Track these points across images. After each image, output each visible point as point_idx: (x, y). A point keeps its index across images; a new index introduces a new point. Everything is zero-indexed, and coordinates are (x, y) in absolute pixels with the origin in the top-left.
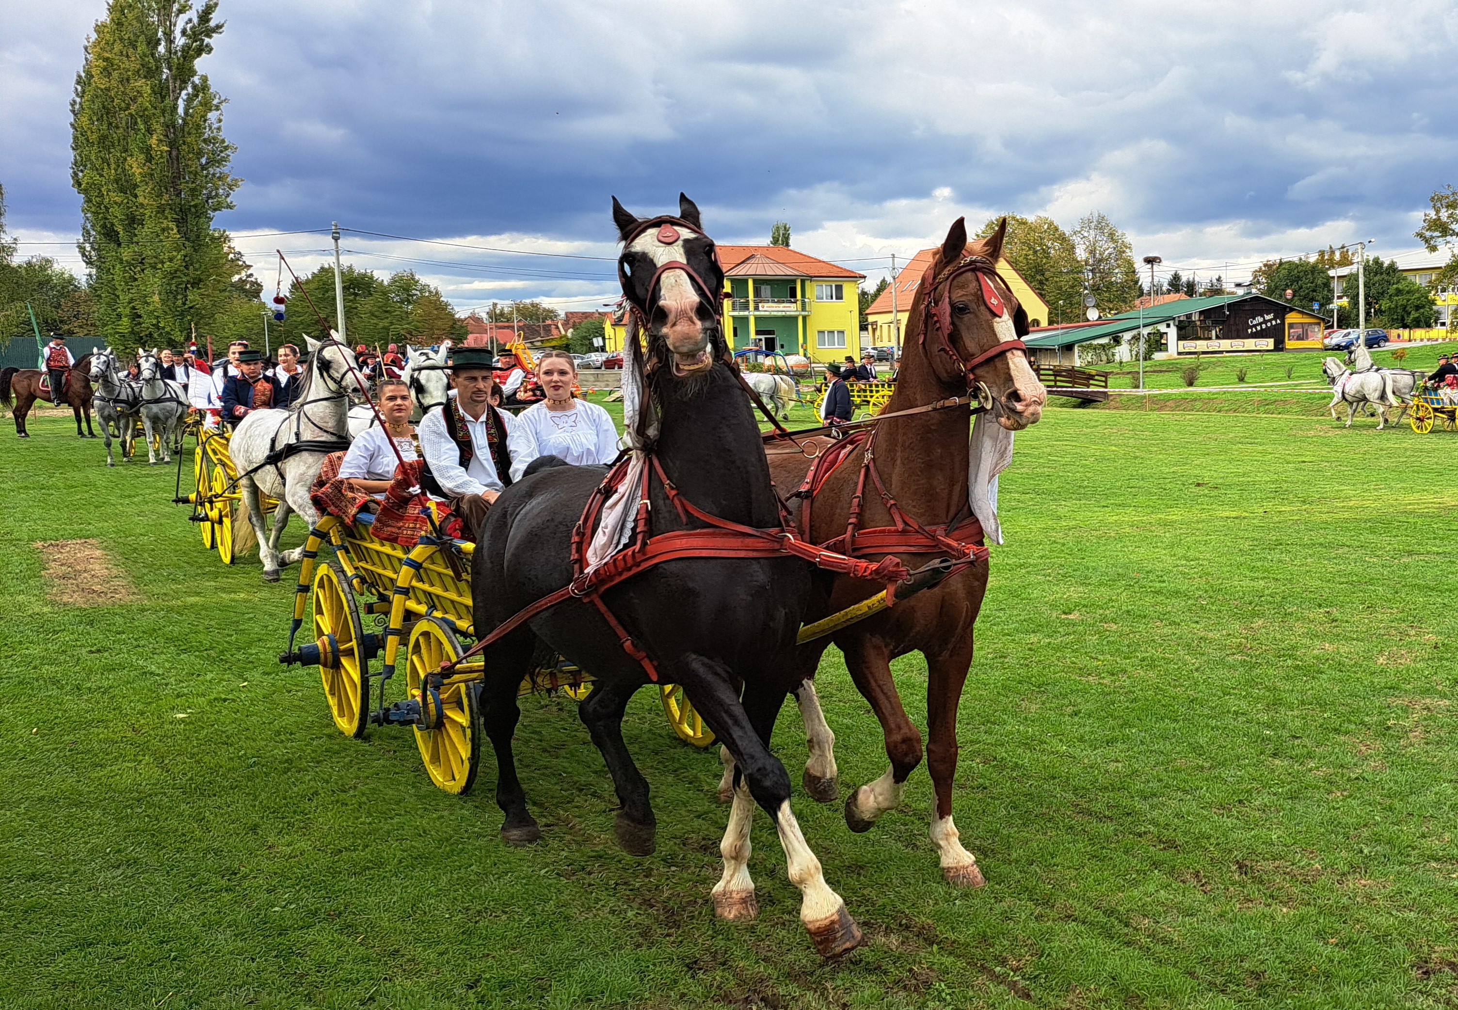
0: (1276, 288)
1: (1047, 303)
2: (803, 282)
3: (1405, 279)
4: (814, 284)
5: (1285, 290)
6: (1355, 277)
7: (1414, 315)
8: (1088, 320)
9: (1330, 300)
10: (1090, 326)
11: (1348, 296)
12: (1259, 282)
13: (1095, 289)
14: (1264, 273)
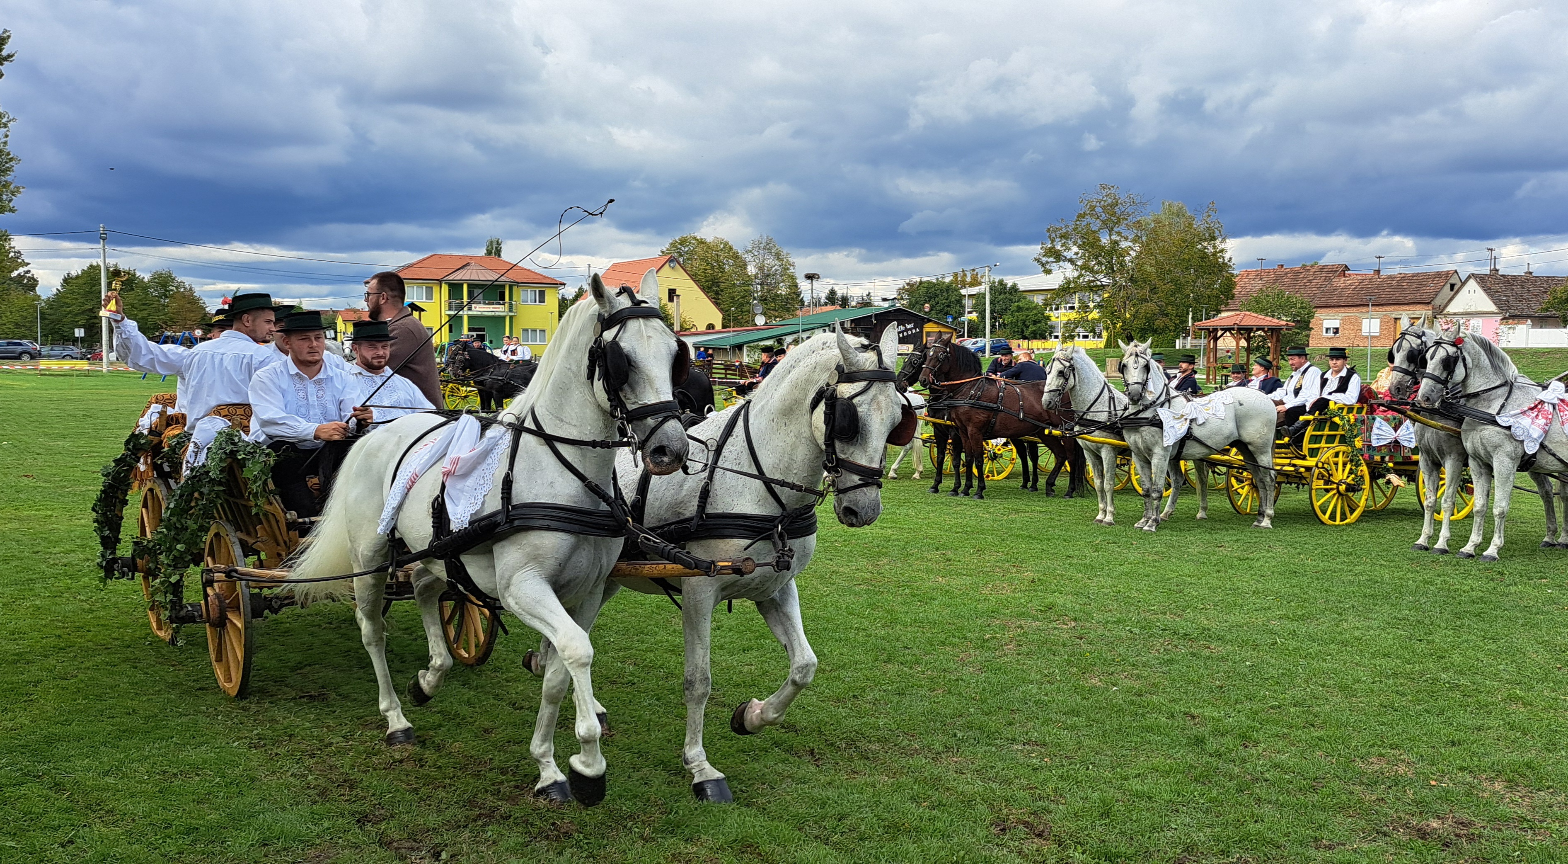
0: (917, 303)
1: (721, 310)
2: (511, 287)
3: (1025, 298)
4: (521, 289)
5: (923, 305)
6: (983, 295)
7: (1032, 328)
8: (756, 325)
9: (962, 314)
10: (757, 330)
11: (976, 312)
12: (902, 299)
13: (763, 300)
14: (907, 290)
